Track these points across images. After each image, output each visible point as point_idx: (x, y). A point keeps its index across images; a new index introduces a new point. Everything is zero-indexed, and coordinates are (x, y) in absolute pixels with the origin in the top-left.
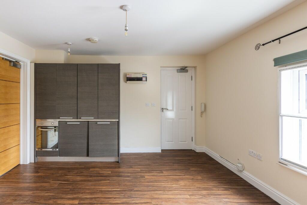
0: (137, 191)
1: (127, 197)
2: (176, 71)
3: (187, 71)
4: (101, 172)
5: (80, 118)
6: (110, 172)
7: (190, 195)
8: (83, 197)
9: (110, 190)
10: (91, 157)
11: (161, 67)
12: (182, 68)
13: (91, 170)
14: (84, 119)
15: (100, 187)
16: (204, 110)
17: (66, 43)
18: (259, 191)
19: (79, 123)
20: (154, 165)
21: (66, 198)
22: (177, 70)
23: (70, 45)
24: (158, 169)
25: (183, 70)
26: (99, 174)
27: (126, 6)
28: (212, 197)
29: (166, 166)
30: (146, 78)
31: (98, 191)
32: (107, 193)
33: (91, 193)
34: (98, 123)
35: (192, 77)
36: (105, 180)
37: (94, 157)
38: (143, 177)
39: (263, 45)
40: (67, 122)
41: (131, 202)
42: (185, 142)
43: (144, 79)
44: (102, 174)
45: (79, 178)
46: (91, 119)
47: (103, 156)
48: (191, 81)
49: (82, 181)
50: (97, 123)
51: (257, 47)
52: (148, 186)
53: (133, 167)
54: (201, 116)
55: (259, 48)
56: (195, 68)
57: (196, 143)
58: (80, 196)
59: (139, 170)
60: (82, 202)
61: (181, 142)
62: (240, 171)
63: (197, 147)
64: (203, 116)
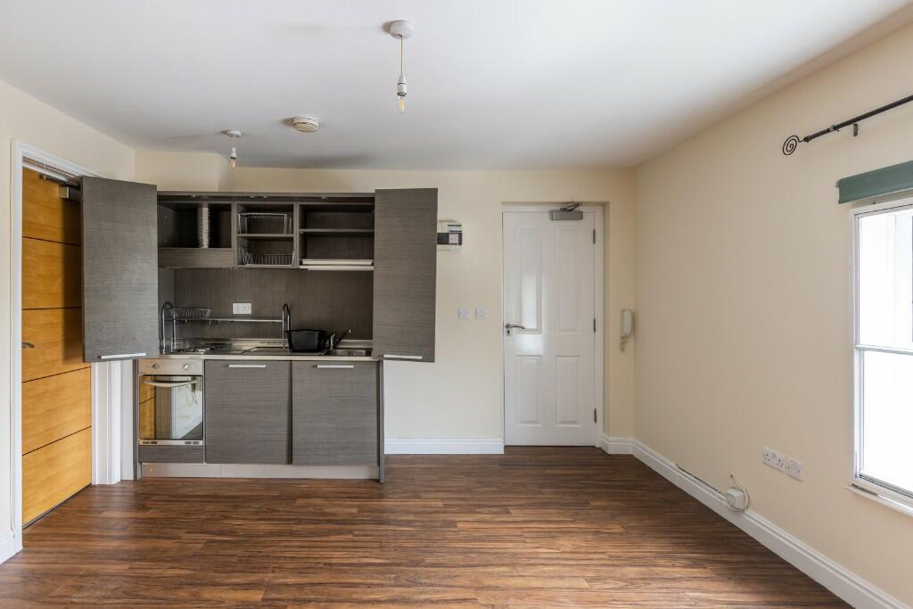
0: (434, 565)
1: (404, 582)
2: (548, 215)
3: (580, 216)
4: (328, 510)
6: (354, 510)
7: (589, 580)
8: (277, 581)
9: (356, 561)
10: (299, 464)
11: (504, 203)
12: (564, 207)
13: (300, 502)
15: (327, 555)
16: (632, 331)
17: (225, 132)
19: (264, 366)
20: (483, 490)
21: (227, 585)
22: (552, 212)
23: (238, 137)
24: (497, 503)
25: (570, 211)
26: (324, 514)
27: (399, 22)
29: (521, 493)
30: (460, 236)
31: (321, 565)
32: (346, 572)
33: (300, 571)
35: (594, 232)
36: (340, 533)
37: (307, 463)
39: (807, 139)
40: (227, 363)
41: (416, 597)
42: (575, 422)
43: (453, 238)
44: (331, 514)
45: (263, 527)
47: (335, 463)
48: (592, 245)
49: (271, 534)
51: (790, 146)
53: (422, 495)
54: (623, 350)
55: (794, 148)
56: (604, 206)
57: (606, 428)
58: (267, 579)
59: (440, 504)
60: (273, 595)
61: (562, 422)
62: (737, 510)
63: (610, 438)
64: (626, 347)
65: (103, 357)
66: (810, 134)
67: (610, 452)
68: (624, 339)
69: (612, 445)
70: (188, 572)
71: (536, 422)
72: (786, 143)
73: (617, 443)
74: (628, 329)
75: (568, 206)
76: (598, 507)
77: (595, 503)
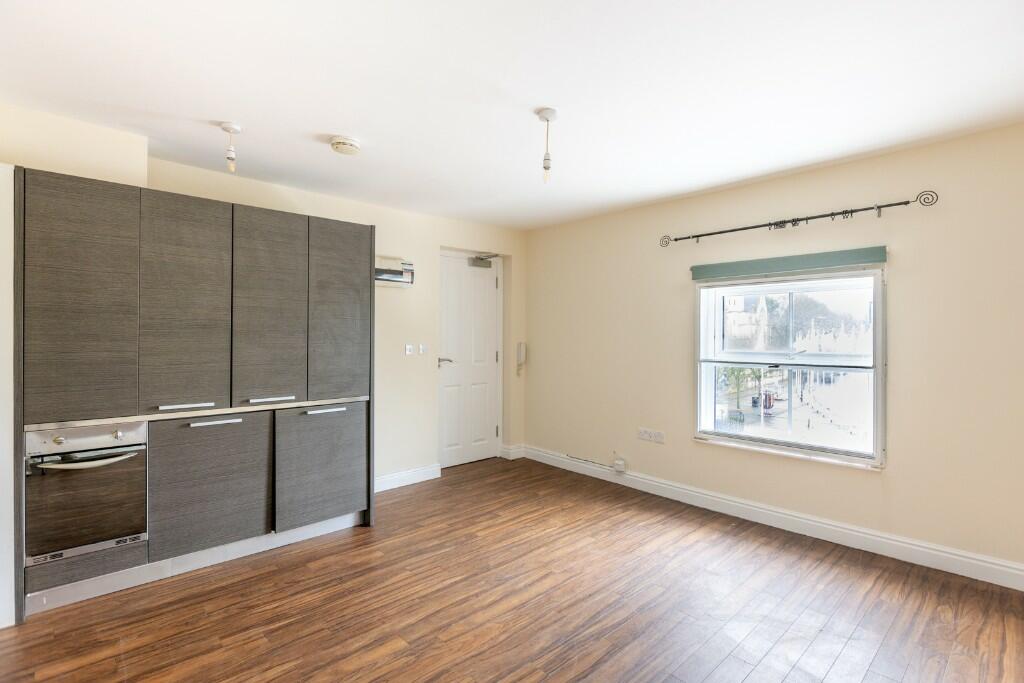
0: (500, 565)
1: (495, 583)
2: (466, 261)
3: (489, 265)
4: (355, 562)
5: (246, 402)
7: (593, 536)
8: (398, 627)
9: (439, 586)
10: (283, 530)
11: (442, 248)
12: (478, 255)
13: (312, 566)
14: (260, 404)
15: (412, 591)
16: (525, 362)
18: (661, 497)
19: (240, 420)
20: (461, 506)
21: (356, 651)
22: (469, 259)
23: (236, 132)
24: (481, 513)
25: (481, 261)
26: (354, 566)
27: (553, 111)
28: (622, 526)
29: (488, 500)
30: (413, 274)
31: (417, 601)
32: (444, 596)
33: (407, 611)
34: (309, 413)
35: (497, 279)
37: (293, 526)
38: (472, 536)
39: (676, 240)
40: (187, 422)
42: (484, 440)
43: (407, 277)
44: (362, 564)
45: (309, 598)
46: (286, 402)
47: (324, 518)
48: (496, 289)
49: (329, 599)
50: (305, 413)
52: (508, 549)
53: (421, 523)
54: (518, 374)
55: (667, 243)
56: (506, 258)
57: (506, 441)
58: (388, 630)
59: (444, 525)
60: (414, 637)
61: (476, 441)
62: (620, 473)
63: (511, 447)
64: (522, 372)
65: (161, 408)
66: (678, 237)
67: (511, 458)
68: (519, 365)
69: (515, 452)
70: (294, 663)
71: (457, 444)
72: (662, 240)
73: (516, 450)
74: (523, 359)
75: (482, 256)
76: (545, 495)
77: (541, 493)
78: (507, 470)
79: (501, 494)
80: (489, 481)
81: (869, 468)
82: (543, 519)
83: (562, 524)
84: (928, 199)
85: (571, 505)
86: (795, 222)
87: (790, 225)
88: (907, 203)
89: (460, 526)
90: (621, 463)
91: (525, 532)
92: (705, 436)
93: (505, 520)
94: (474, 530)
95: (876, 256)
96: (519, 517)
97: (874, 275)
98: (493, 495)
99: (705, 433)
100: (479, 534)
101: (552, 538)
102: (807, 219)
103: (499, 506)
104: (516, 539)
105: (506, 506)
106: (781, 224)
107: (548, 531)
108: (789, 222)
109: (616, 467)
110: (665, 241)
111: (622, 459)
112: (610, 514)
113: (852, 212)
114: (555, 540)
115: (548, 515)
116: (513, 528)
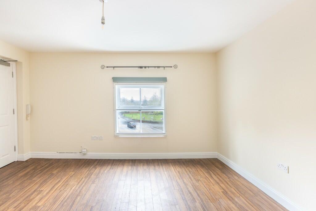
3: (9, 65)
16: (30, 115)
25: (4, 62)
35: (13, 73)
38: (36, 207)
39: (107, 67)
42: (8, 154)
48: (12, 78)
54: (27, 119)
56: (17, 63)
57: (20, 152)
61: (3, 156)
62: (85, 154)
63: (24, 155)
64: (29, 118)
67: (25, 160)
68: (27, 116)
69: (25, 157)
74: (29, 112)
75: (5, 60)
76: (57, 173)
77: (55, 172)
78: (27, 167)
79: (34, 179)
80: (20, 175)
81: (164, 136)
82: (66, 184)
83: (77, 183)
84: (176, 67)
85: (73, 173)
86: (145, 67)
87: (144, 68)
88: (171, 67)
89: (23, 205)
90: (85, 150)
91: (63, 193)
92: (117, 135)
93: (47, 191)
94: (34, 204)
95: (164, 80)
96: (53, 187)
97: (164, 85)
98: (29, 181)
99: (118, 134)
100: (39, 204)
101: (78, 191)
102: (148, 67)
103: (37, 186)
104: (62, 199)
105: (41, 185)
106: (141, 67)
107: (73, 188)
108: (143, 67)
109: (83, 152)
110: (103, 67)
111: (85, 149)
112: (92, 171)
113: (160, 67)
114: (80, 192)
115: (67, 181)
116: (55, 194)
